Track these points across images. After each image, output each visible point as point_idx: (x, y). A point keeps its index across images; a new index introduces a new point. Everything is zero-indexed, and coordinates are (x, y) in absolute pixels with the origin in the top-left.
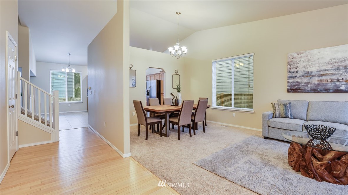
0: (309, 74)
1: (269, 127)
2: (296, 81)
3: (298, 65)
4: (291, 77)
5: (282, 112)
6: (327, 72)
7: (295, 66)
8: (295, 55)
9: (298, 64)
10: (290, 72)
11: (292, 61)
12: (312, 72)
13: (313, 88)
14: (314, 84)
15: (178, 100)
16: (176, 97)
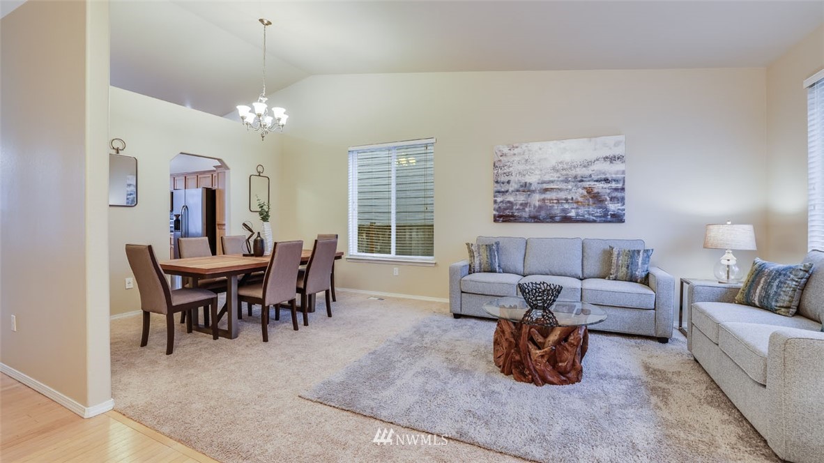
0: (526, 188)
1: (462, 292)
2: (508, 200)
3: (511, 169)
4: (499, 192)
5: (485, 262)
6: (551, 186)
7: (505, 171)
8: (506, 150)
9: (509, 167)
10: (497, 182)
11: (500, 161)
12: (530, 184)
13: (532, 214)
14: (535, 207)
15: (262, 241)
16: (259, 233)
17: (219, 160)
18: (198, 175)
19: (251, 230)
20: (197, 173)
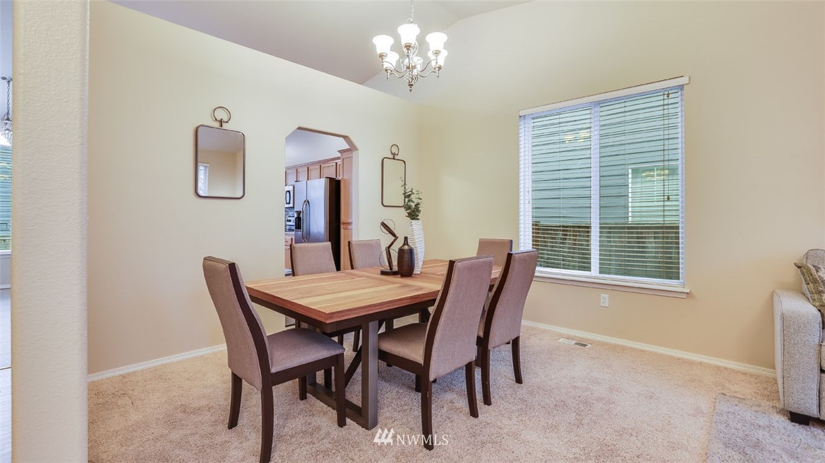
15: (411, 251)
16: (406, 238)
17: (345, 137)
18: (321, 164)
19: (393, 235)
20: (319, 162)
